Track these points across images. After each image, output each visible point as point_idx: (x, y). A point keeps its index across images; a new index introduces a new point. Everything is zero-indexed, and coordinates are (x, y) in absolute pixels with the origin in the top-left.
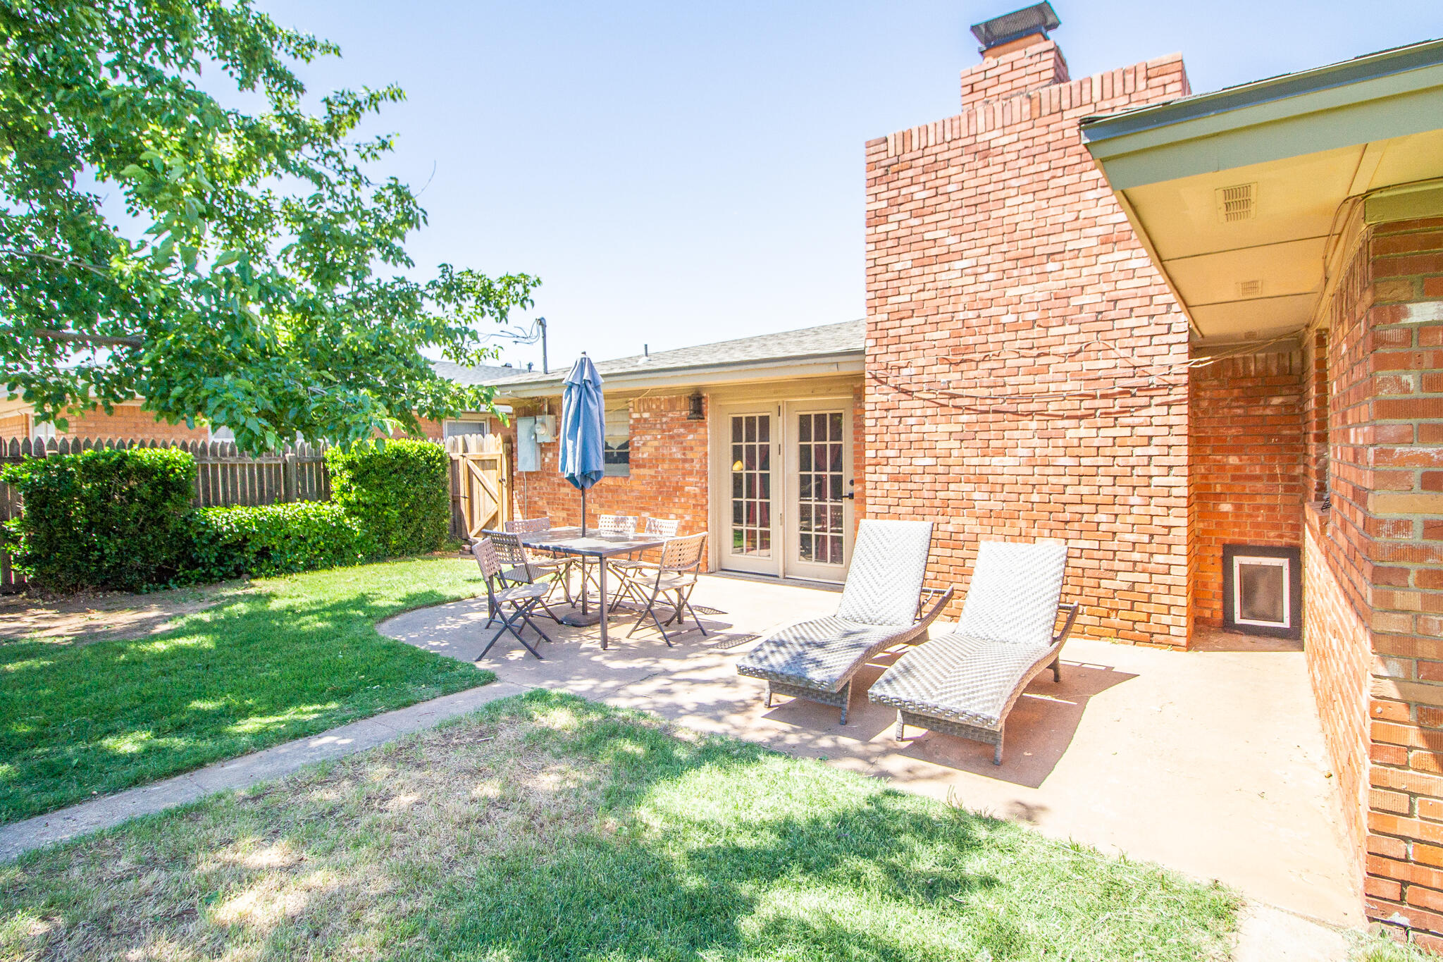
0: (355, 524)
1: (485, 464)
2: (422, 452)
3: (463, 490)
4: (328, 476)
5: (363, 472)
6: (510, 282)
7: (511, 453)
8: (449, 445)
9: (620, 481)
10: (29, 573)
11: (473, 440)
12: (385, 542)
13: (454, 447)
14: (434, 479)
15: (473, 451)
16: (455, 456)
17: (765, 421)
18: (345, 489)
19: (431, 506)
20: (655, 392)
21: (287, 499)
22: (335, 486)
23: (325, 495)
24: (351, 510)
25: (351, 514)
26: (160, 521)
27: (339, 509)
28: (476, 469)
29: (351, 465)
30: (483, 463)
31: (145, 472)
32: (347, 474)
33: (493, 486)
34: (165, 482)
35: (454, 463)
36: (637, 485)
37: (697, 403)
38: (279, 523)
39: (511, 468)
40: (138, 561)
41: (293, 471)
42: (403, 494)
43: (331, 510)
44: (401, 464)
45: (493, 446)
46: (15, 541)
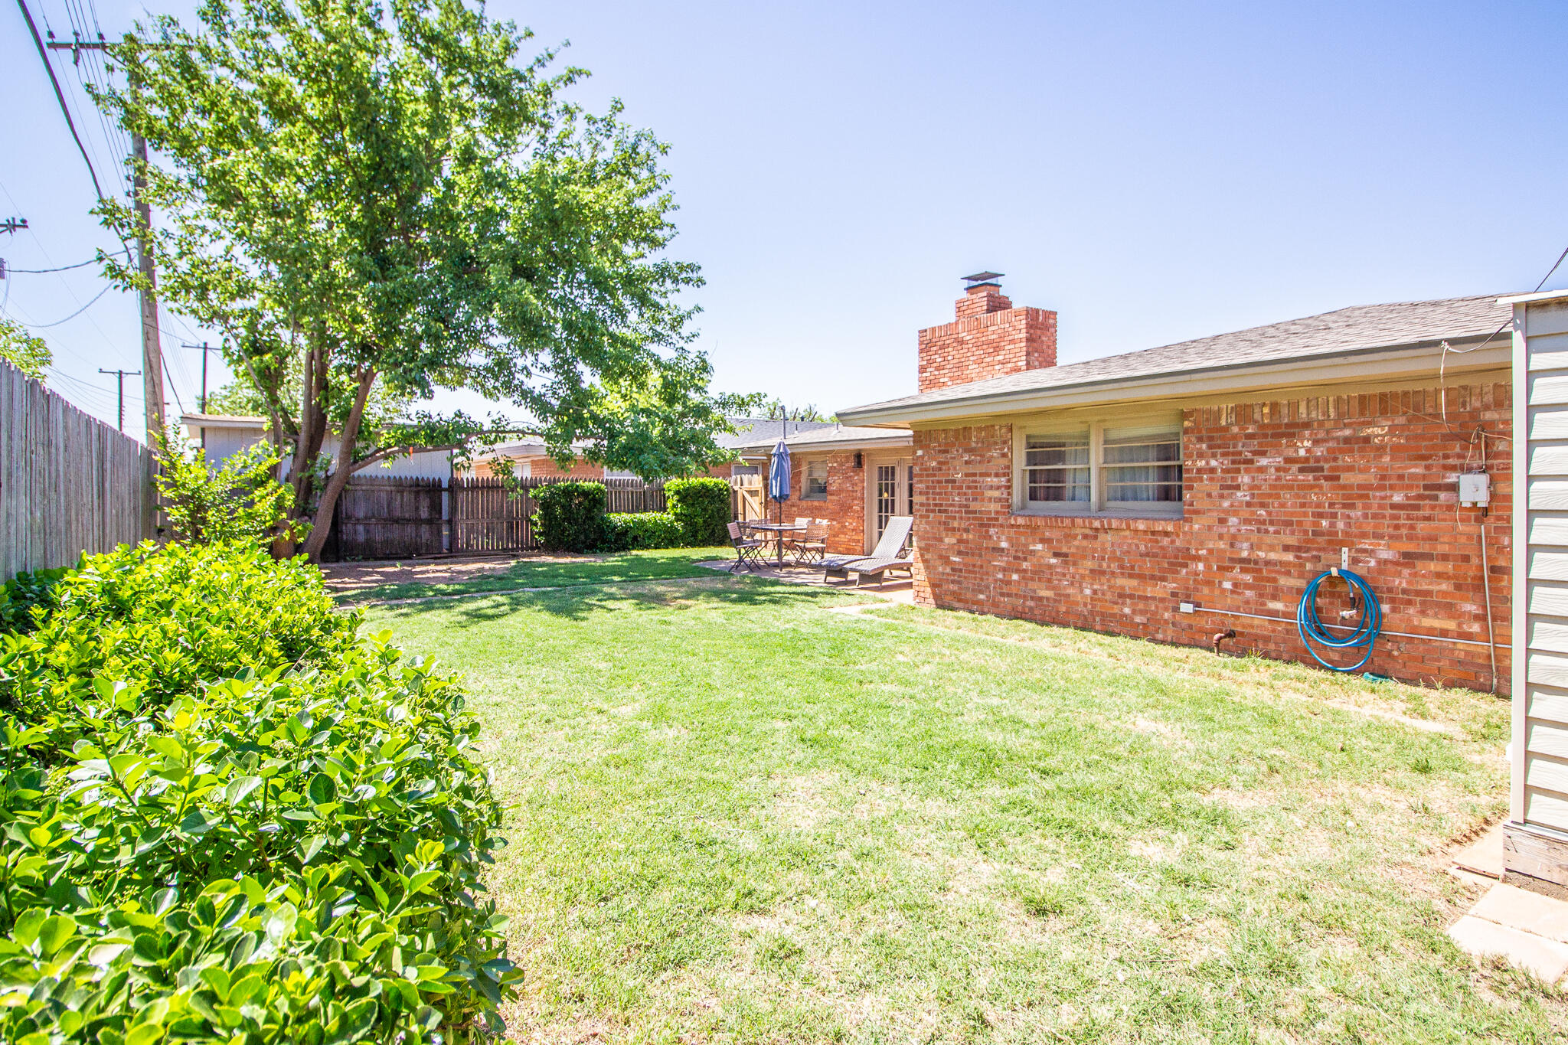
0: (679, 525)
1: (753, 493)
2: (716, 485)
3: (740, 510)
4: (665, 499)
5: (684, 496)
6: (752, 397)
7: (766, 486)
8: (733, 482)
9: (822, 504)
10: (542, 540)
11: (746, 477)
12: (694, 536)
13: (736, 482)
14: (722, 501)
15: (746, 484)
16: (736, 488)
17: (893, 468)
18: (674, 506)
19: (721, 518)
20: (839, 451)
21: (645, 510)
22: (669, 504)
23: (664, 509)
24: (678, 519)
25: (677, 520)
26: (592, 519)
27: (672, 517)
28: (747, 496)
29: (678, 492)
30: (751, 492)
31: (585, 494)
32: (676, 497)
33: (757, 507)
34: (594, 499)
35: (735, 492)
36: (830, 506)
37: (859, 458)
38: (642, 522)
39: (766, 496)
40: (582, 537)
41: (648, 495)
42: (705, 510)
43: (667, 517)
44: (704, 492)
45: (757, 482)
46: (536, 524)
